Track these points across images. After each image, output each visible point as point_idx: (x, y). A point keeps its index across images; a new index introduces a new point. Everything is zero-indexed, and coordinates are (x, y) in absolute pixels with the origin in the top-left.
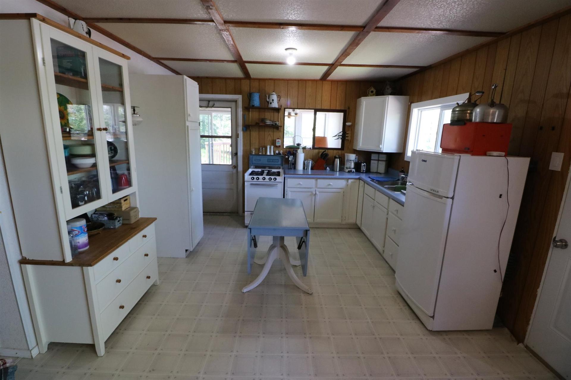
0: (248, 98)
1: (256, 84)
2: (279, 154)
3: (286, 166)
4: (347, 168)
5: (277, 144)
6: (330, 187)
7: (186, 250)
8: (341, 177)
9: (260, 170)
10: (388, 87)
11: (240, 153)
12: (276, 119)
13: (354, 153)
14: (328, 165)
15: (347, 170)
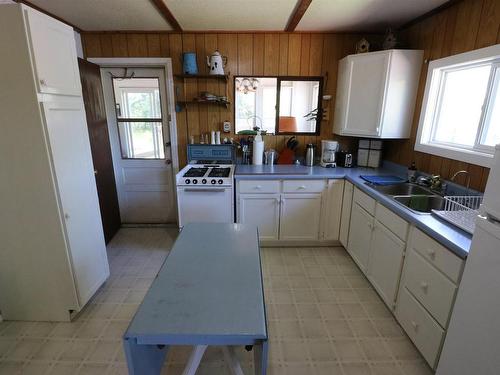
0: (180, 61)
1: (190, 40)
2: (229, 143)
3: (239, 159)
4: (324, 161)
5: (226, 129)
6: (301, 191)
7: (71, 311)
8: (317, 176)
9: (202, 166)
10: (391, 36)
11: (175, 143)
12: (222, 93)
13: (334, 140)
14: (297, 156)
15: (325, 165)
